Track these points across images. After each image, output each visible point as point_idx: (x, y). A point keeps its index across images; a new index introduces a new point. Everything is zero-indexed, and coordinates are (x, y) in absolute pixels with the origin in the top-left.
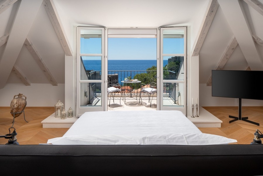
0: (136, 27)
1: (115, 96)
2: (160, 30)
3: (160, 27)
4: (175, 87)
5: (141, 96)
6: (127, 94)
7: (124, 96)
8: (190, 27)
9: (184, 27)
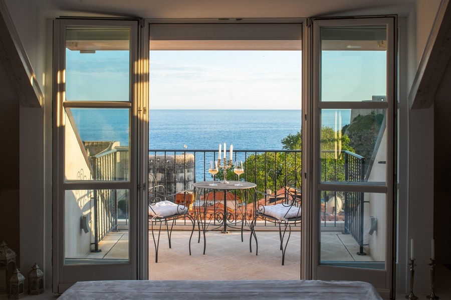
0: (238, 19)
1: (174, 227)
2: (310, 26)
3: (311, 18)
4: (363, 202)
5: (255, 228)
6: (212, 221)
7: (201, 228)
8: (406, 18)
9: (385, 16)
